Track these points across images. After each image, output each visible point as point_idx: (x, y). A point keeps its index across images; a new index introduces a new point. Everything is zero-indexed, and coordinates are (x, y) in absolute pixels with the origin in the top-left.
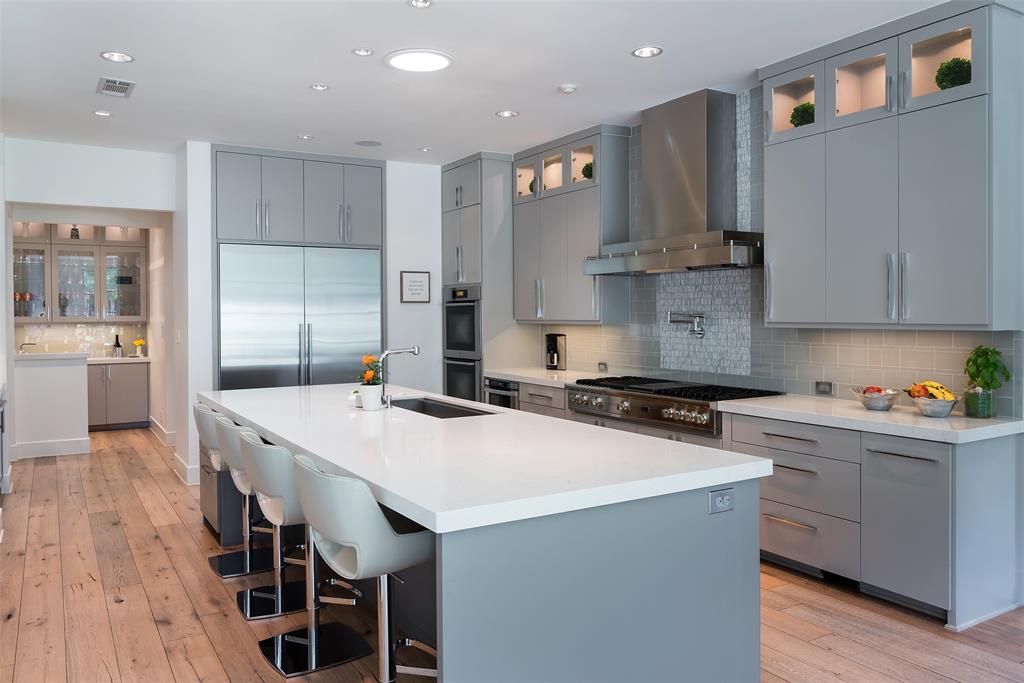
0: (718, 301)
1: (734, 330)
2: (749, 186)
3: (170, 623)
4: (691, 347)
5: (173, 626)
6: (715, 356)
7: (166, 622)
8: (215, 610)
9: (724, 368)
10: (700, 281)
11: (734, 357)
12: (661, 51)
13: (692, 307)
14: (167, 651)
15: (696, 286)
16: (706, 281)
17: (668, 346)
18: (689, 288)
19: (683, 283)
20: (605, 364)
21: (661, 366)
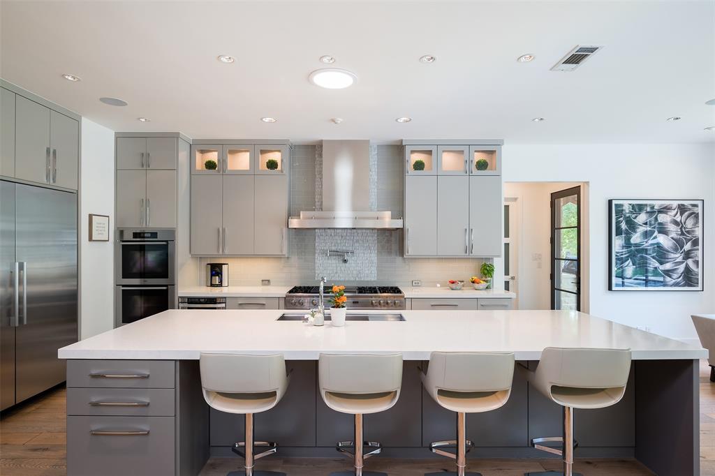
0: (357, 245)
1: (367, 259)
2: (376, 190)
4: (339, 268)
6: (355, 272)
10: (345, 234)
11: (366, 272)
12: (410, 120)
13: (339, 247)
15: (342, 237)
16: (348, 234)
17: (321, 268)
18: (337, 237)
19: (333, 234)
20: (269, 281)
21: (316, 279)
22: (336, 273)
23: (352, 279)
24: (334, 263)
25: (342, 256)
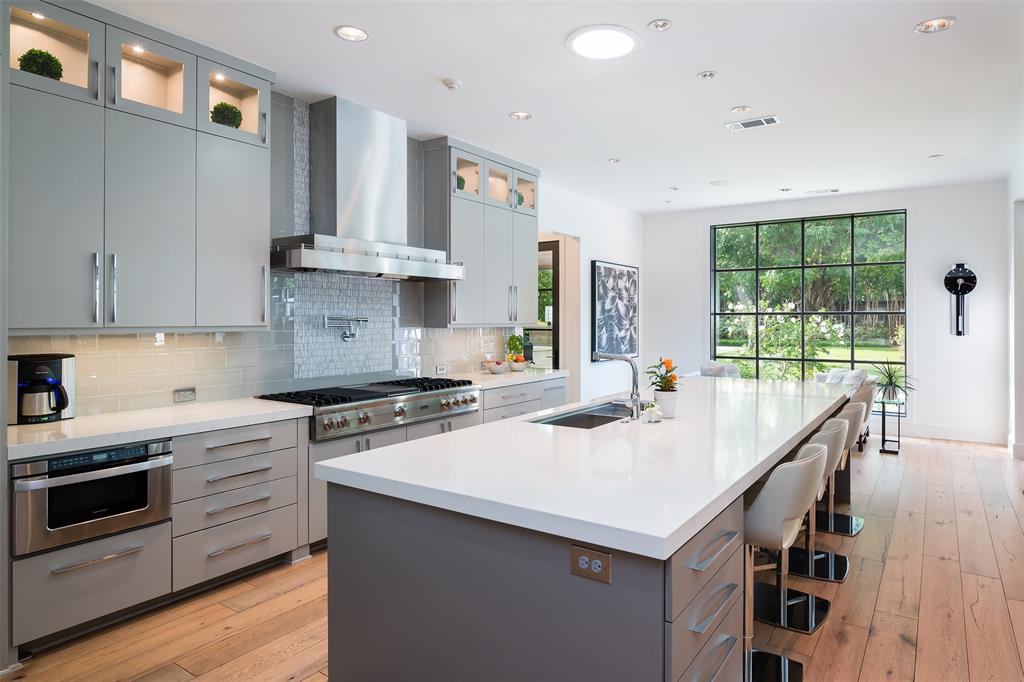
3: (902, 636)
5: (900, 632)
6: (360, 357)
7: (905, 639)
8: (849, 629)
9: (369, 367)
10: (345, 285)
11: (378, 356)
13: (336, 311)
14: (917, 610)
15: (340, 290)
16: (351, 287)
17: (305, 354)
18: (332, 292)
19: (325, 285)
20: (193, 390)
21: (296, 376)
22: (331, 361)
23: (357, 371)
24: (328, 341)
25: (343, 328)
